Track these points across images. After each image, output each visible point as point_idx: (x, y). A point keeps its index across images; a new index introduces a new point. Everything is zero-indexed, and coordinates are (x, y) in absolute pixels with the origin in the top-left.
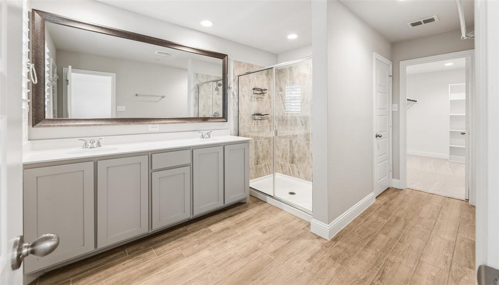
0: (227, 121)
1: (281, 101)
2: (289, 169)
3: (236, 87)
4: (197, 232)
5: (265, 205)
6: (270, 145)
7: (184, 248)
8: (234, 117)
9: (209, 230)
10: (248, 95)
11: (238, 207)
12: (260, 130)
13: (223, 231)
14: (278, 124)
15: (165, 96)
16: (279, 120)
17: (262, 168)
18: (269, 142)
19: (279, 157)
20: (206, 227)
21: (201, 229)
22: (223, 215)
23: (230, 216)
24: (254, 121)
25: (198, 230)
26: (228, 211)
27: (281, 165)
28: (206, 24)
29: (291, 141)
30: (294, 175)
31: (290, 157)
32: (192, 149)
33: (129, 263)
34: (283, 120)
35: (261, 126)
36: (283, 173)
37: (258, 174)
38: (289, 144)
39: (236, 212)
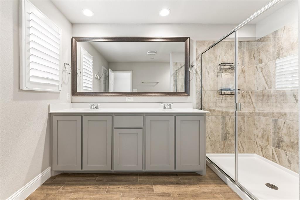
0: (189, 96)
1: (261, 73)
2: (273, 154)
3: (199, 65)
4: (142, 186)
5: (224, 187)
6: (244, 122)
7: (125, 195)
8: (197, 93)
9: (153, 188)
10: (214, 71)
11: (190, 177)
12: (228, 105)
13: (163, 196)
14: (257, 100)
15: (159, 82)
16: (258, 96)
17: (232, 145)
18: (243, 118)
19: (257, 137)
20: (151, 185)
21: (147, 184)
22: (173, 179)
23: (178, 184)
24: (221, 96)
25: (144, 184)
26: (180, 177)
27: (260, 146)
28: (165, 13)
29: (276, 121)
30: (280, 162)
31: (274, 139)
32: (144, 115)
33: (91, 188)
34: (263, 96)
35: (230, 101)
36: (264, 157)
37: (226, 149)
38: (272, 124)
39: (186, 181)
